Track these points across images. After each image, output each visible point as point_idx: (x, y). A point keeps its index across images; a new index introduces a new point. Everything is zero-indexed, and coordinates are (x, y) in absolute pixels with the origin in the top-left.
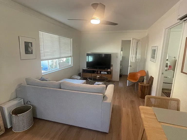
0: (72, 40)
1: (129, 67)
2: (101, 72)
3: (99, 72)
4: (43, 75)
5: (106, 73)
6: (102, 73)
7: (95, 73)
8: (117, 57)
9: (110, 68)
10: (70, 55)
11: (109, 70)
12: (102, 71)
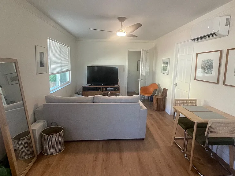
0: (69, 48)
1: (140, 81)
2: (106, 88)
3: (104, 89)
4: (51, 94)
5: (113, 89)
6: (108, 89)
7: (99, 90)
8: (124, 70)
9: (117, 84)
10: (67, 68)
11: (116, 86)
12: (108, 88)
